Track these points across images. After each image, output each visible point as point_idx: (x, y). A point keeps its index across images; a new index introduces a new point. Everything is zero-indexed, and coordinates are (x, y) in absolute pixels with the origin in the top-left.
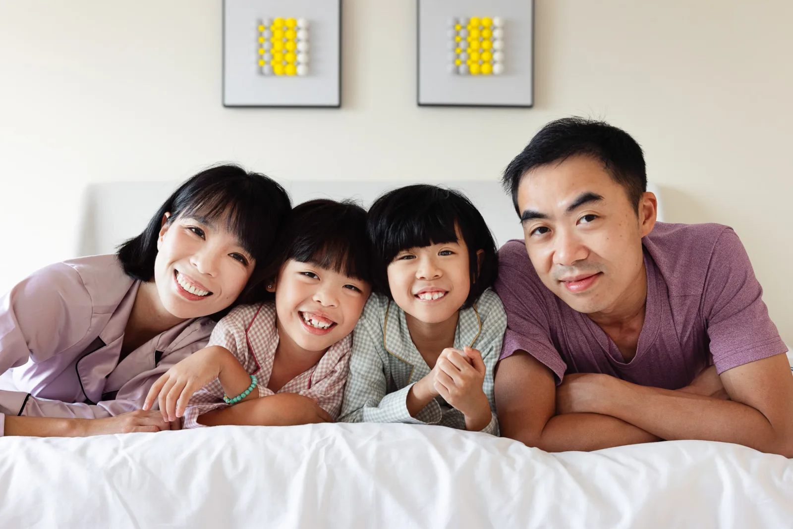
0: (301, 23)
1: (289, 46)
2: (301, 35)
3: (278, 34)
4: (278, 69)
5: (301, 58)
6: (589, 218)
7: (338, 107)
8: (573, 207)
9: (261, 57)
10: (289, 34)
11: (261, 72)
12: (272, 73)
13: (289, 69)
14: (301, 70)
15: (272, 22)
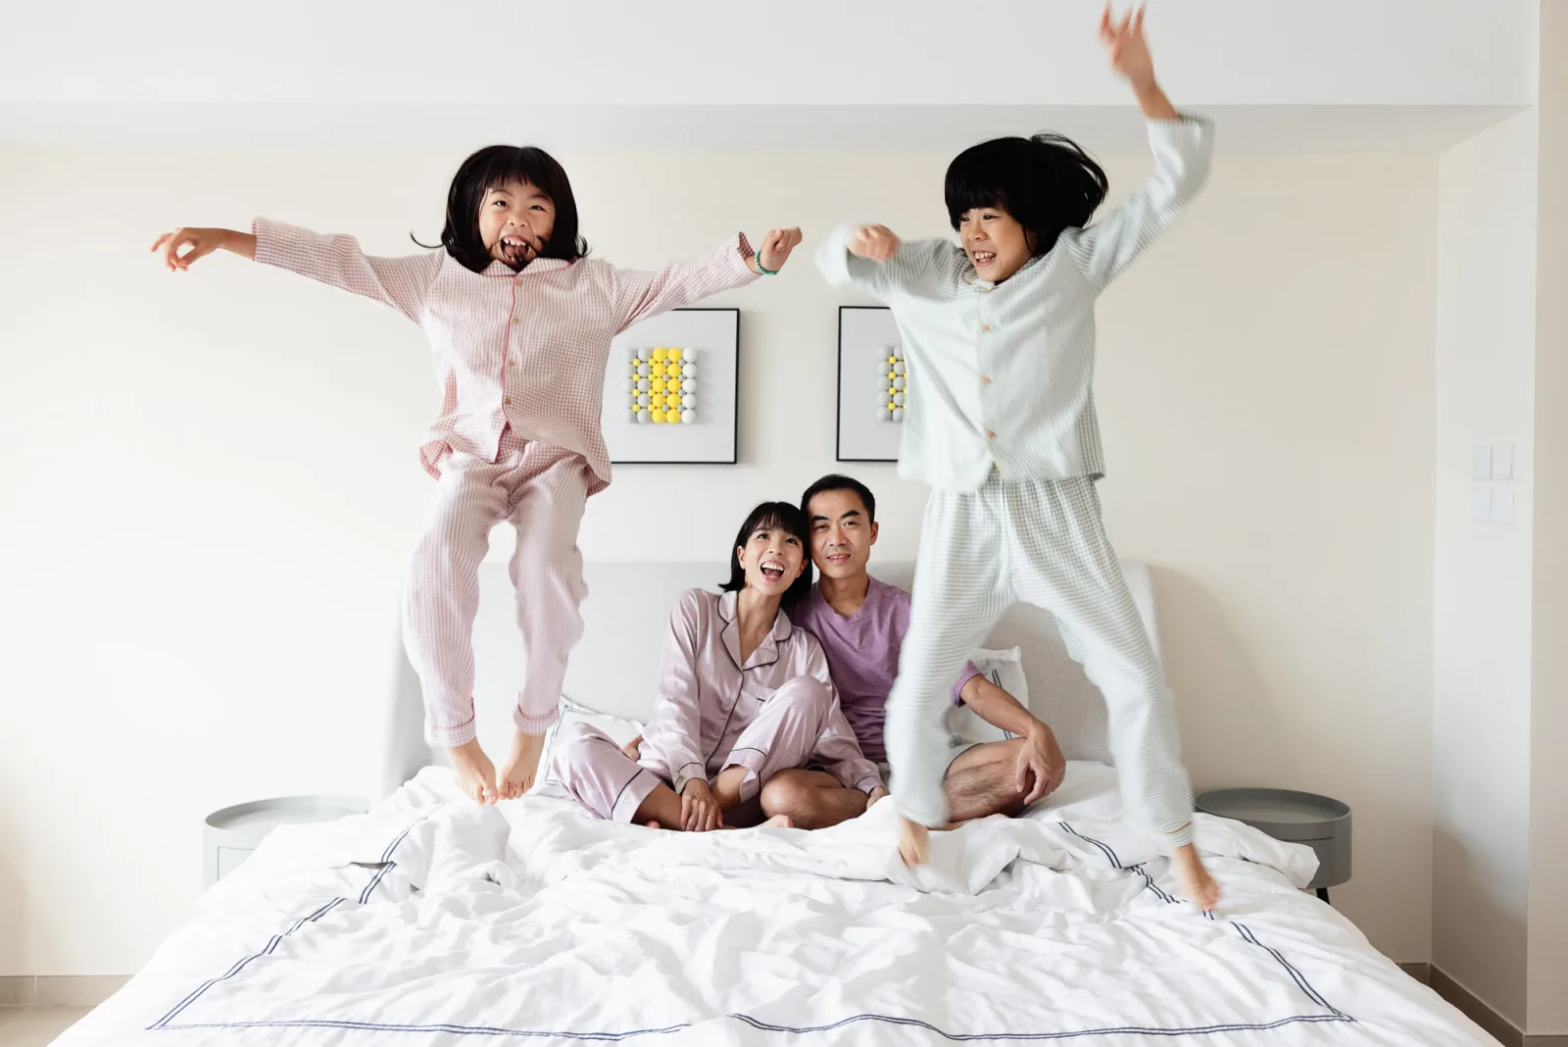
0: (688, 355)
1: (672, 385)
2: (688, 370)
3: (657, 370)
4: (656, 415)
5: (687, 401)
6: (850, 523)
7: (735, 462)
8: (844, 516)
9: (635, 401)
10: (672, 370)
11: (634, 418)
12: (649, 419)
13: (671, 416)
14: (686, 416)
15: (650, 354)
